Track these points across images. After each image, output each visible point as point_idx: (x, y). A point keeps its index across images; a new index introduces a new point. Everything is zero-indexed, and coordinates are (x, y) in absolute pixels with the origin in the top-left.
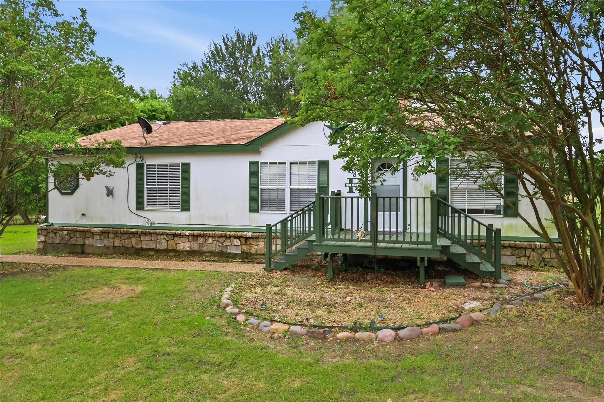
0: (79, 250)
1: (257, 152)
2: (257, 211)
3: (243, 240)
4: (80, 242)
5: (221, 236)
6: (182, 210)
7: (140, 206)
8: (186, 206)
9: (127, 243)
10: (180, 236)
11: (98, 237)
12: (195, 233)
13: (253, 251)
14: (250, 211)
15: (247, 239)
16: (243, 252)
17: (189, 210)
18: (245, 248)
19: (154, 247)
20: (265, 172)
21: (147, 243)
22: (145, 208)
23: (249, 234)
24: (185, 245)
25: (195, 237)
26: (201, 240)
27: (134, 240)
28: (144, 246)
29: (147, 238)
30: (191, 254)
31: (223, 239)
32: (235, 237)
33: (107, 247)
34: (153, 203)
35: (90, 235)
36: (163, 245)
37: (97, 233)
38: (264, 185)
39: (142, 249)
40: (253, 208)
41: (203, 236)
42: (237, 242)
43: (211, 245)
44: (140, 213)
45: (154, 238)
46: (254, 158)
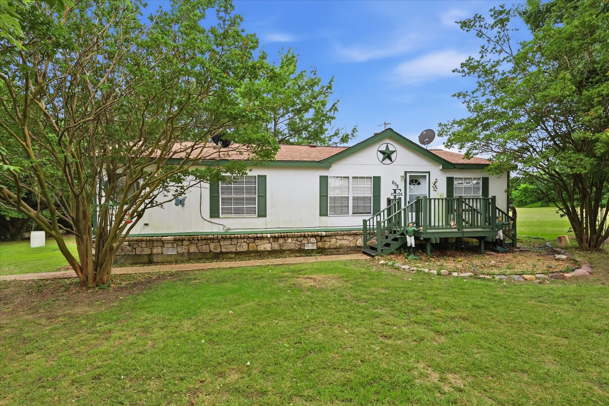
0: (146, 259)
1: (328, 168)
2: (327, 215)
3: (318, 238)
4: (147, 251)
5: (300, 236)
6: (259, 216)
7: (214, 213)
8: (262, 214)
9: (205, 248)
10: (262, 238)
11: (170, 245)
12: (277, 235)
13: (327, 246)
14: (321, 215)
15: (321, 237)
16: (318, 248)
17: (265, 216)
18: (320, 244)
19: (233, 250)
20: (331, 183)
21: (227, 247)
22: (221, 216)
23: (323, 233)
24: (266, 246)
25: (276, 238)
26: (281, 241)
27: (212, 246)
28: (224, 250)
29: (227, 243)
30: (273, 253)
31: (301, 239)
32: (312, 236)
33: (182, 255)
34: (227, 211)
35: (160, 243)
36: (244, 247)
37: (168, 242)
38: (330, 194)
39: (222, 253)
40: (323, 213)
41: (284, 237)
42: (313, 240)
43: (291, 243)
44: (214, 220)
45: (234, 242)
46: (324, 173)
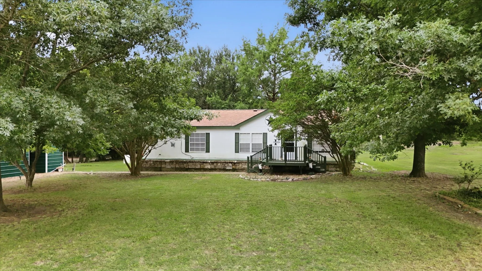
0: (159, 169)
1: (239, 129)
2: (238, 152)
3: (233, 164)
4: (159, 166)
5: (224, 162)
6: (206, 152)
7: (187, 150)
8: (208, 151)
9: (182, 166)
10: (206, 162)
11: (168, 164)
12: (213, 161)
13: (237, 168)
14: (236, 152)
15: (234, 163)
16: (233, 169)
17: (209, 152)
18: (234, 167)
19: (194, 167)
20: (241, 137)
21: (191, 166)
22: (190, 151)
23: (236, 162)
24: (209, 167)
25: (212, 163)
26: (215, 164)
27: (185, 165)
28: (190, 167)
29: (191, 164)
30: (211, 170)
31: (224, 164)
32: (230, 163)
33: (172, 168)
34: (192, 150)
35: (164, 163)
36: (198, 166)
37: (168, 162)
38: (240, 142)
39: (189, 168)
40: (237, 151)
41: (216, 162)
42: (230, 165)
43: (219, 166)
44: (187, 153)
45: (194, 164)
46: (237, 132)
